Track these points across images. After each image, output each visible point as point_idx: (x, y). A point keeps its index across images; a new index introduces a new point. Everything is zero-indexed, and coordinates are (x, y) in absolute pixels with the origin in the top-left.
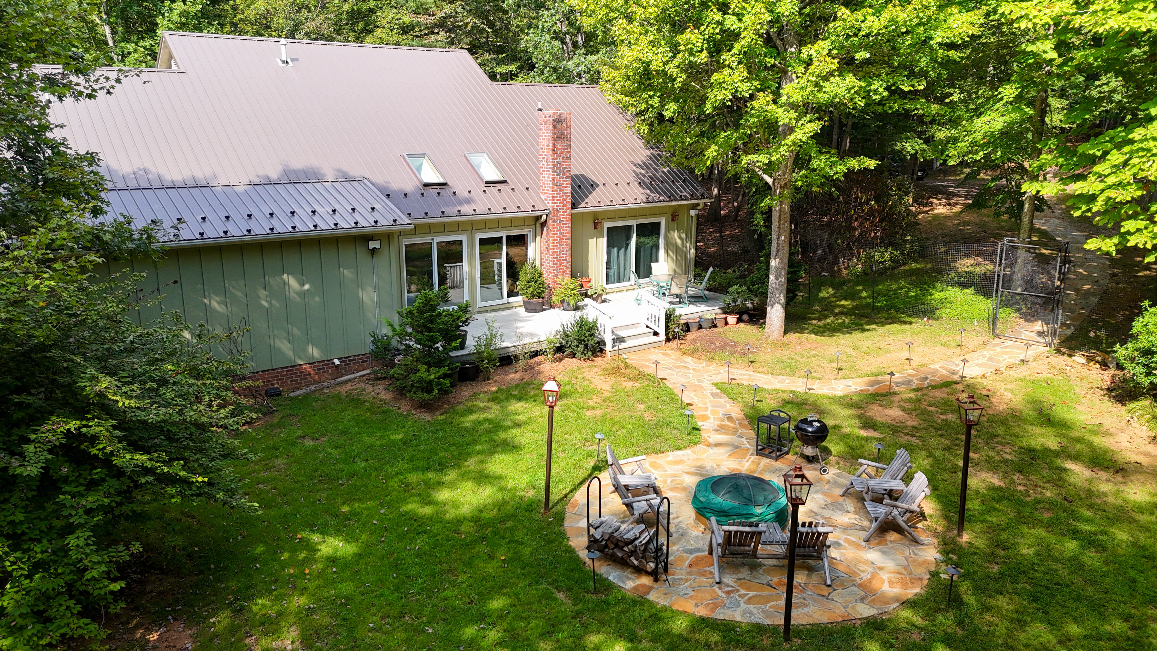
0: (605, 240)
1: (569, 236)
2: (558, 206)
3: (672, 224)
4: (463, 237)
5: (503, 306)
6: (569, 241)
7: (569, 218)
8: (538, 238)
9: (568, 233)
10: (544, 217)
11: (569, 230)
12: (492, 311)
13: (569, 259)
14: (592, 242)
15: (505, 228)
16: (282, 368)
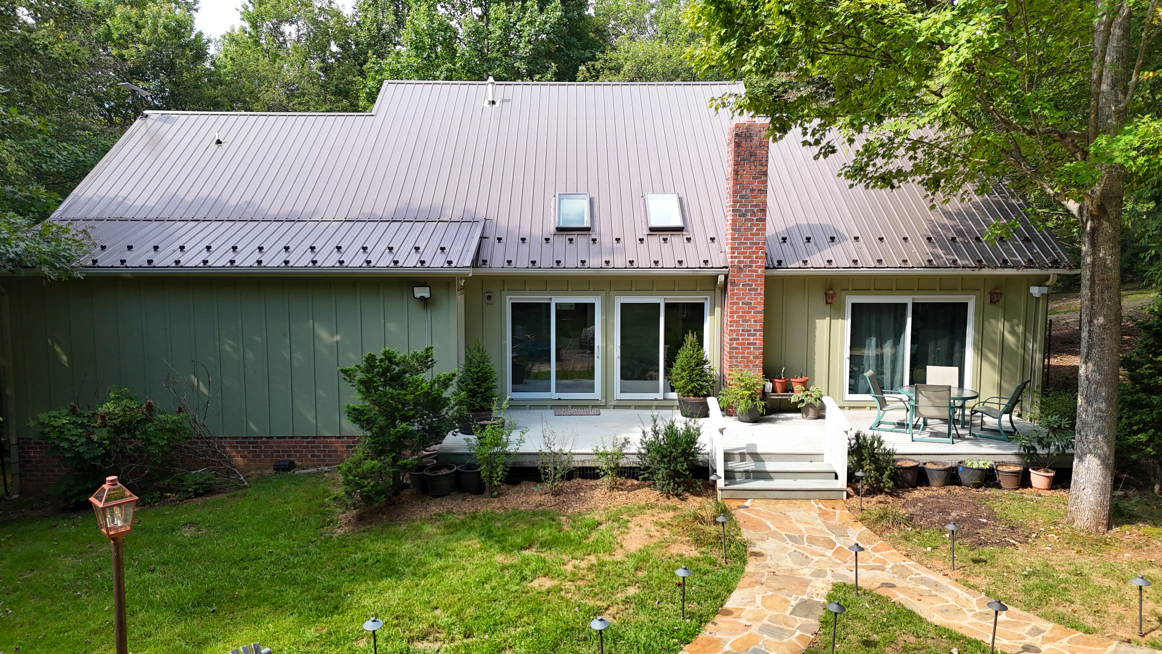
0: (848, 322)
1: (761, 308)
2: (739, 262)
3: (989, 307)
4: (597, 300)
5: (655, 403)
6: (760, 317)
7: (761, 281)
8: (718, 310)
9: (759, 304)
10: (721, 278)
11: (760, 299)
12: (636, 407)
13: (759, 343)
14: (822, 325)
15: (661, 291)
16: (302, 437)
